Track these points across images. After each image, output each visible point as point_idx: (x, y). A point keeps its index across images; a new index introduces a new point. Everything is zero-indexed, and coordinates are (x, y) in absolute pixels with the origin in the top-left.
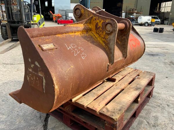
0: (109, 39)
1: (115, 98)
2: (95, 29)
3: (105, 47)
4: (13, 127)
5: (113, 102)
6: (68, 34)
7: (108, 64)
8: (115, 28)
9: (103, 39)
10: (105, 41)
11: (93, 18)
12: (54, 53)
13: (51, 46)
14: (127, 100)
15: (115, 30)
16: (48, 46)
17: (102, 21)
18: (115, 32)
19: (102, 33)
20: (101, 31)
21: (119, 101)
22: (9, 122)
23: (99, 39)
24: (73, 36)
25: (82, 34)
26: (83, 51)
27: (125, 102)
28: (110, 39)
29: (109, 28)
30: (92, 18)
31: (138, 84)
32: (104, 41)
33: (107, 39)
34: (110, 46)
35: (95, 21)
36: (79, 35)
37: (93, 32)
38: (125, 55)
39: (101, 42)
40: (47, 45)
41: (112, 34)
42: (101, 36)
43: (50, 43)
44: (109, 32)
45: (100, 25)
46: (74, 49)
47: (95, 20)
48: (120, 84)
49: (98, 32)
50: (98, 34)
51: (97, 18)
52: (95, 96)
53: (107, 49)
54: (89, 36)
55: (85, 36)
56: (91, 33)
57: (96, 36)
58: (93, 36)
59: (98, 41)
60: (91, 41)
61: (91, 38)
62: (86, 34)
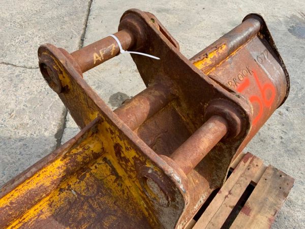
2: (114, 154)
25: (56, 198)
36: (41, 213)
37: (110, 157)
39: (135, 193)
53: (153, 220)
54: (88, 191)
55: (69, 203)
56: (99, 164)
57: (121, 172)
58: (109, 178)
59: (124, 193)
60: (93, 215)
61: (98, 193)
62: (79, 183)
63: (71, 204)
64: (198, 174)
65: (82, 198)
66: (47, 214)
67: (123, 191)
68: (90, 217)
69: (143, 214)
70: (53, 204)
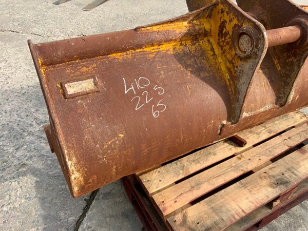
0: (239, 68)
1: (216, 194)
2: (217, 35)
3: (228, 83)
4: (52, 171)
5: (206, 202)
6: (141, 50)
7: (225, 122)
8: (258, 51)
9: (228, 64)
10: (232, 69)
11: (217, 7)
12: (87, 104)
13: (87, 85)
14: (237, 208)
15: (256, 54)
16: (80, 87)
17: (235, 22)
18: (255, 58)
19: (230, 48)
20: (228, 43)
21: (221, 205)
22: (50, 160)
23: (220, 60)
24: (152, 53)
25: (178, 47)
26: (161, 97)
27: (230, 211)
28: (243, 71)
29: (245, 45)
30: (215, 7)
31: (289, 169)
32: (230, 68)
33: (237, 67)
34: (240, 84)
35: (220, 15)
36: (169, 50)
37: (212, 40)
38: (283, 100)
39: (223, 68)
40: (80, 82)
41: (249, 61)
42: (225, 56)
43: (88, 78)
44: (242, 55)
45: (229, 28)
46: (139, 92)
47: (222, 13)
48: (248, 158)
49: (221, 44)
50: (222, 47)
51: (227, 10)
52: (179, 175)
53: (232, 89)
54: (196, 52)
55: (184, 53)
56: (205, 42)
57: (217, 52)
58: (209, 52)
59: (216, 64)
60: (196, 66)
61: (201, 56)
62: (192, 45)
63: (185, 54)
64: (269, 84)
65: (192, 55)
66: (171, 52)
67: (216, 63)
68: (194, 66)
69: (226, 82)
70: (176, 49)
